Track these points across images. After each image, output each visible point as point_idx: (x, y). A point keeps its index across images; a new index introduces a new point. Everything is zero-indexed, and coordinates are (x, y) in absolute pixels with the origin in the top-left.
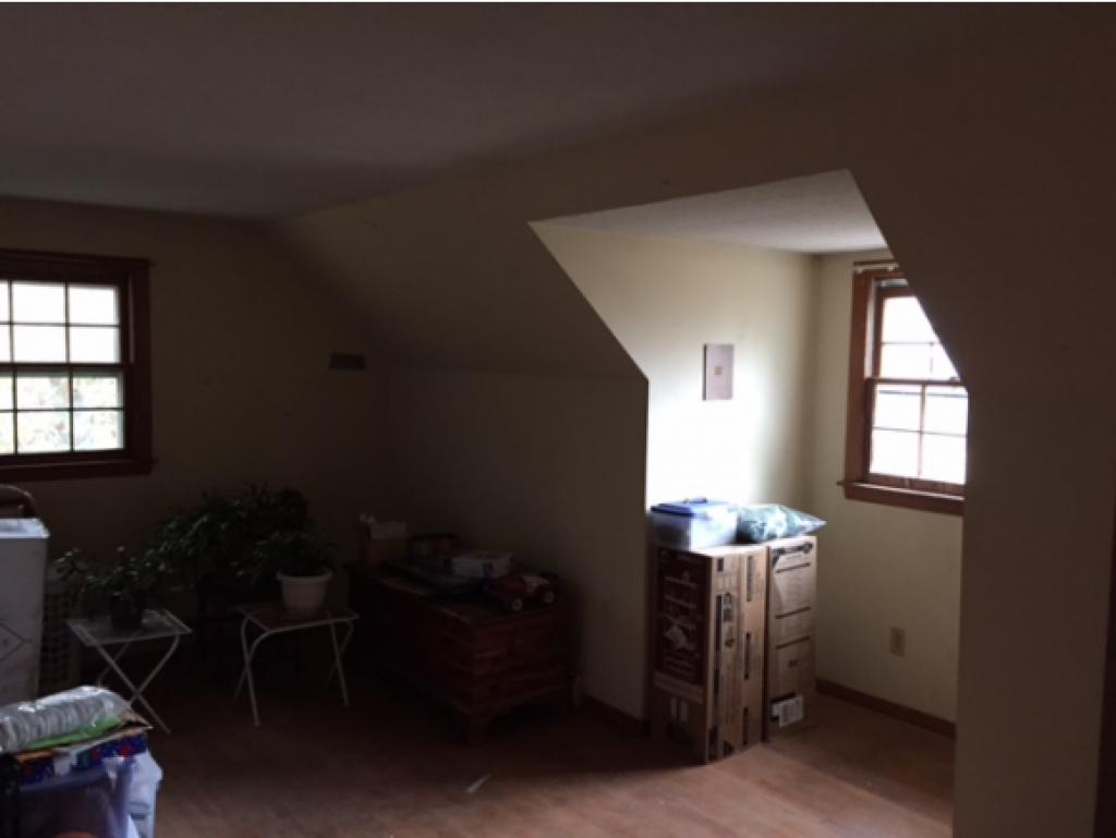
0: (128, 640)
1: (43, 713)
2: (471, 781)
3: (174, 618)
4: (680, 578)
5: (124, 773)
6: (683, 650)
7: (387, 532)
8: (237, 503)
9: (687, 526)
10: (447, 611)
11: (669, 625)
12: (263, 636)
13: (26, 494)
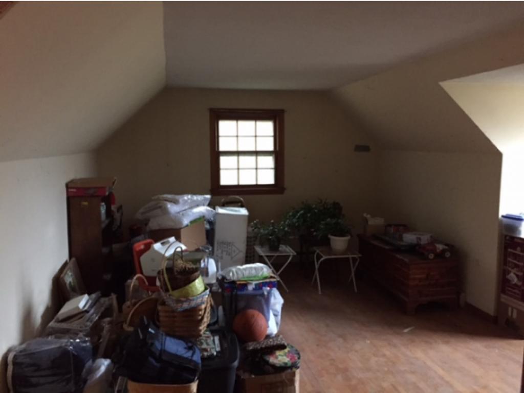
0: (276, 254)
1: (245, 269)
2: (406, 328)
3: (291, 249)
4: (516, 250)
5: (269, 293)
6: (515, 285)
7: (376, 222)
8: (314, 206)
9: (520, 225)
10: (398, 256)
11: (509, 272)
12: (322, 259)
13: (242, 199)
